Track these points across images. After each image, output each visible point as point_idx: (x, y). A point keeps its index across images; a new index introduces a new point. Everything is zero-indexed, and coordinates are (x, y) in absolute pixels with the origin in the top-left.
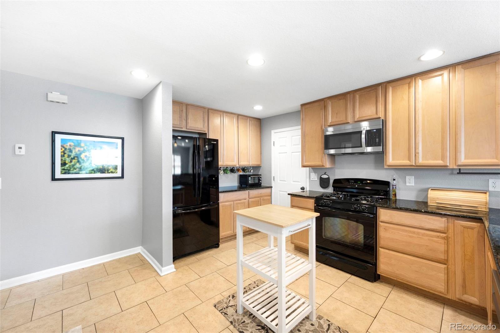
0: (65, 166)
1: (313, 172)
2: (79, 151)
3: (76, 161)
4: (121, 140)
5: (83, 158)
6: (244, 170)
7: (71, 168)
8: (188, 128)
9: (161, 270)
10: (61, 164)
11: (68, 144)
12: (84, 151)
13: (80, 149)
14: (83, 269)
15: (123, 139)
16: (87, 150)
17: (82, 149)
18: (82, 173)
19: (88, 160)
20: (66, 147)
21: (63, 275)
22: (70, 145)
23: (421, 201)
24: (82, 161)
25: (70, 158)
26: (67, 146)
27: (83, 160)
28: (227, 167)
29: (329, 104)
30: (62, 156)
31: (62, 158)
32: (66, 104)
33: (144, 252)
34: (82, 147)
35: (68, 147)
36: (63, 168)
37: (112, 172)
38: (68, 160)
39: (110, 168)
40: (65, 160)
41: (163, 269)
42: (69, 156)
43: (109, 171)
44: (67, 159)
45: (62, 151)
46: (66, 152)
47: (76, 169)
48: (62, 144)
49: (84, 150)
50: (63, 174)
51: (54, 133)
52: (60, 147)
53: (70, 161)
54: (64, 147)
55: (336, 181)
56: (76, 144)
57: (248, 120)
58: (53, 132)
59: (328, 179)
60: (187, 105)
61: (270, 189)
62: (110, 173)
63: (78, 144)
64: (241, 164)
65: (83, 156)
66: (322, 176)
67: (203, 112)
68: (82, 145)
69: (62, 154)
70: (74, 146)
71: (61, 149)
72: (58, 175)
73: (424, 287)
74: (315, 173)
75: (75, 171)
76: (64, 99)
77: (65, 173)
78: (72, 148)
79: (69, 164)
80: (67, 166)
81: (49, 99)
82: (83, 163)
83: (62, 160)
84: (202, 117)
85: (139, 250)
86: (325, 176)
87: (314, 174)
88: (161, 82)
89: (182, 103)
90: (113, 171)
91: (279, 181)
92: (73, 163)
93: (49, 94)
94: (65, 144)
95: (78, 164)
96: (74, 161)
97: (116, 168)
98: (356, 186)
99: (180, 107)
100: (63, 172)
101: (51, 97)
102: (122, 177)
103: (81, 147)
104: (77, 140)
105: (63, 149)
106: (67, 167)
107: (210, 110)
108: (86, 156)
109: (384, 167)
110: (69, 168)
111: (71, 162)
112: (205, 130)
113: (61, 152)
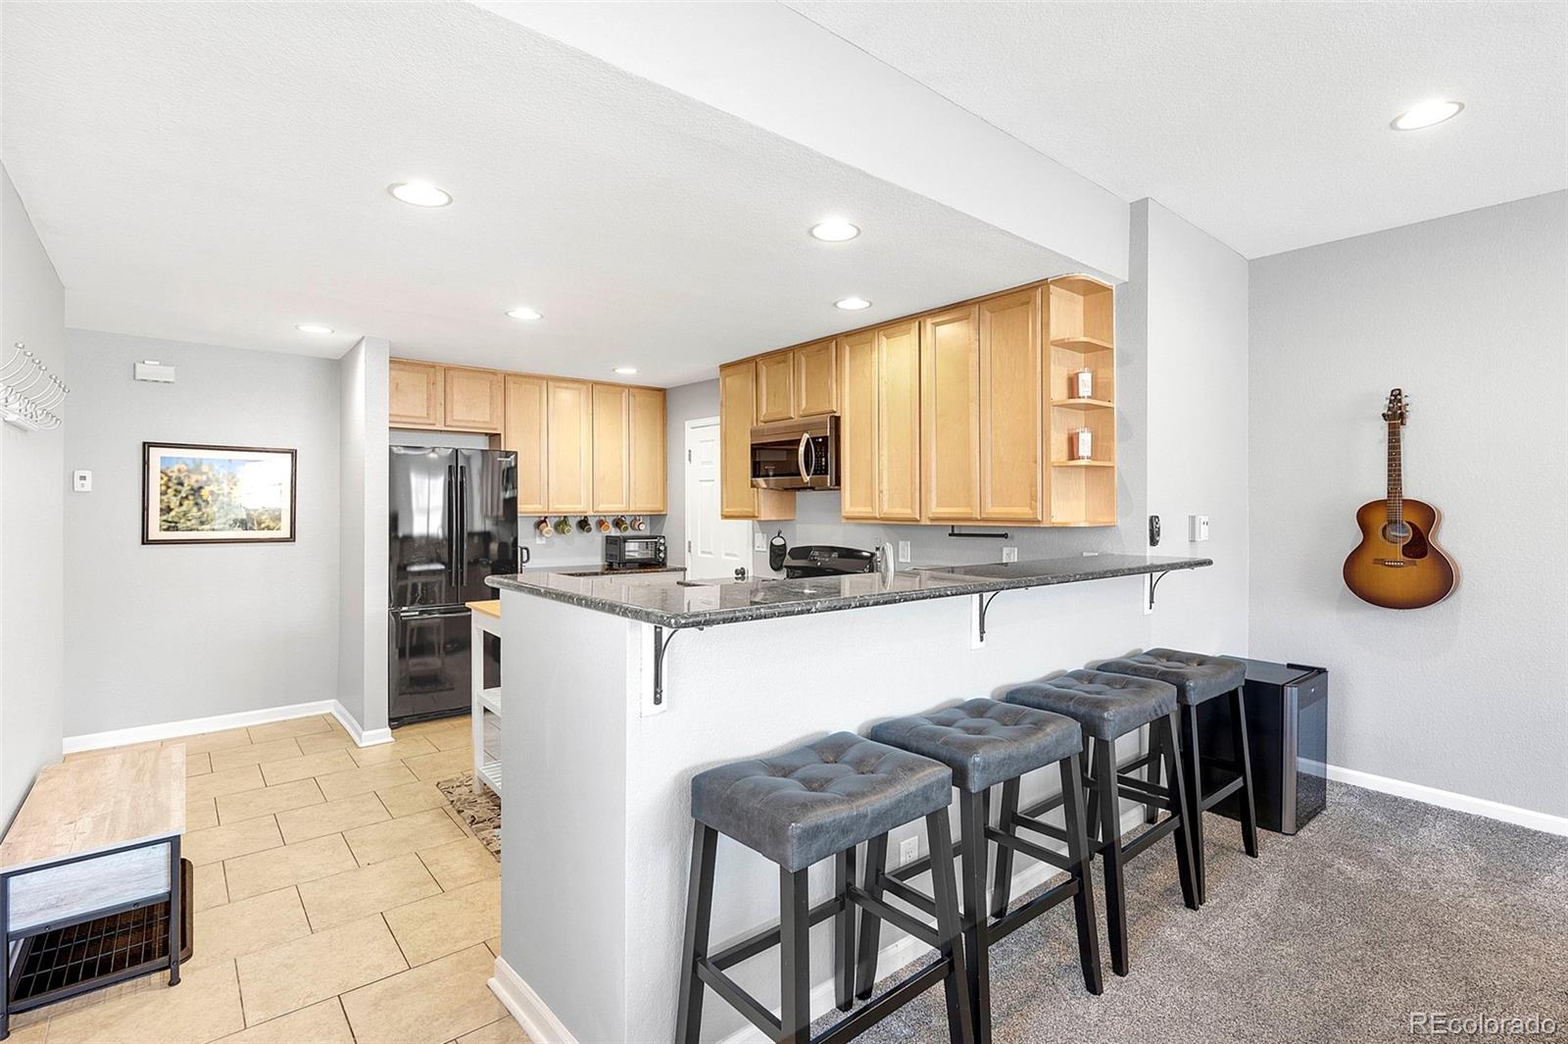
0: (169, 513)
1: (759, 531)
2: (197, 481)
3: (192, 502)
4: (290, 455)
5: (205, 498)
6: (618, 523)
7: (180, 519)
8: (448, 423)
9: (360, 736)
10: (161, 510)
11: (175, 468)
12: (208, 482)
13: (199, 477)
14: (203, 734)
15: (294, 453)
16: (214, 479)
17: (204, 478)
18: (202, 530)
19: (214, 501)
20: (171, 474)
21: (162, 743)
22: (179, 470)
24: (203, 504)
25: (179, 497)
26: (172, 472)
27: (207, 502)
28: (565, 517)
30: (164, 493)
31: (163, 497)
32: (173, 383)
33: (340, 713)
34: (205, 473)
35: (174, 475)
36: (165, 518)
37: (268, 528)
38: (174, 502)
39: (264, 517)
40: (168, 502)
41: (365, 734)
42: (177, 492)
43: (263, 526)
44: (174, 499)
45: (163, 482)
46: (170, 484)
47: (189, 520)
48: (164, 467)
49: (208, 478)
50: (164, 530)
51: (147, 446)
52: (159, 475)
53: (178, 503)
54: (166, 475)
55: (796, 553)
56: (192, 466)
57: (624, 395)
58: (144, 443)
59: (784, 547)
60: (447, 369)
61: (682, 572)
62: (263, 529)
63: (197, 467)
64: (599, 509)
65: (204, 493)
66: (774, 542)
67: (491, 382)
68: (205, 468)
69: (164, 488)
70: (188, 471)
71: (162, 478)
72: (154, 533)
74: (762, 533)
75: (189, 524)
76: (167, 373)
77: (168, 529)
78: (182, 476)
79: (177, 510)
80: (173, 513)
81: (138, 377)
82: (206, 507)
83: (161, 501)
84: (488, 394)
85: (329, 706)
86: (778, 542)
87: (760, 535)
88: (363, 338)
89: (433, 367)
90: (272, 525)
91: (699, 554)
92: (184, 508)
93: (139, 366)
94: (168, 468)
95: (195, 509)
96: (186, 503)
97: (278, 519)
98: (819, 564)
99: (428, 375)
100: (165, 527)
101: (142, 371)
102: (292, 538)
103: (202, 473)
104: (194, 460)
105: (166, 478)
106: (173, 517)
107: (509, 378)
108: (212, 493)
110: (176, 519)
111: (181, 505)
112: (494, 427)
113: (161, 485)
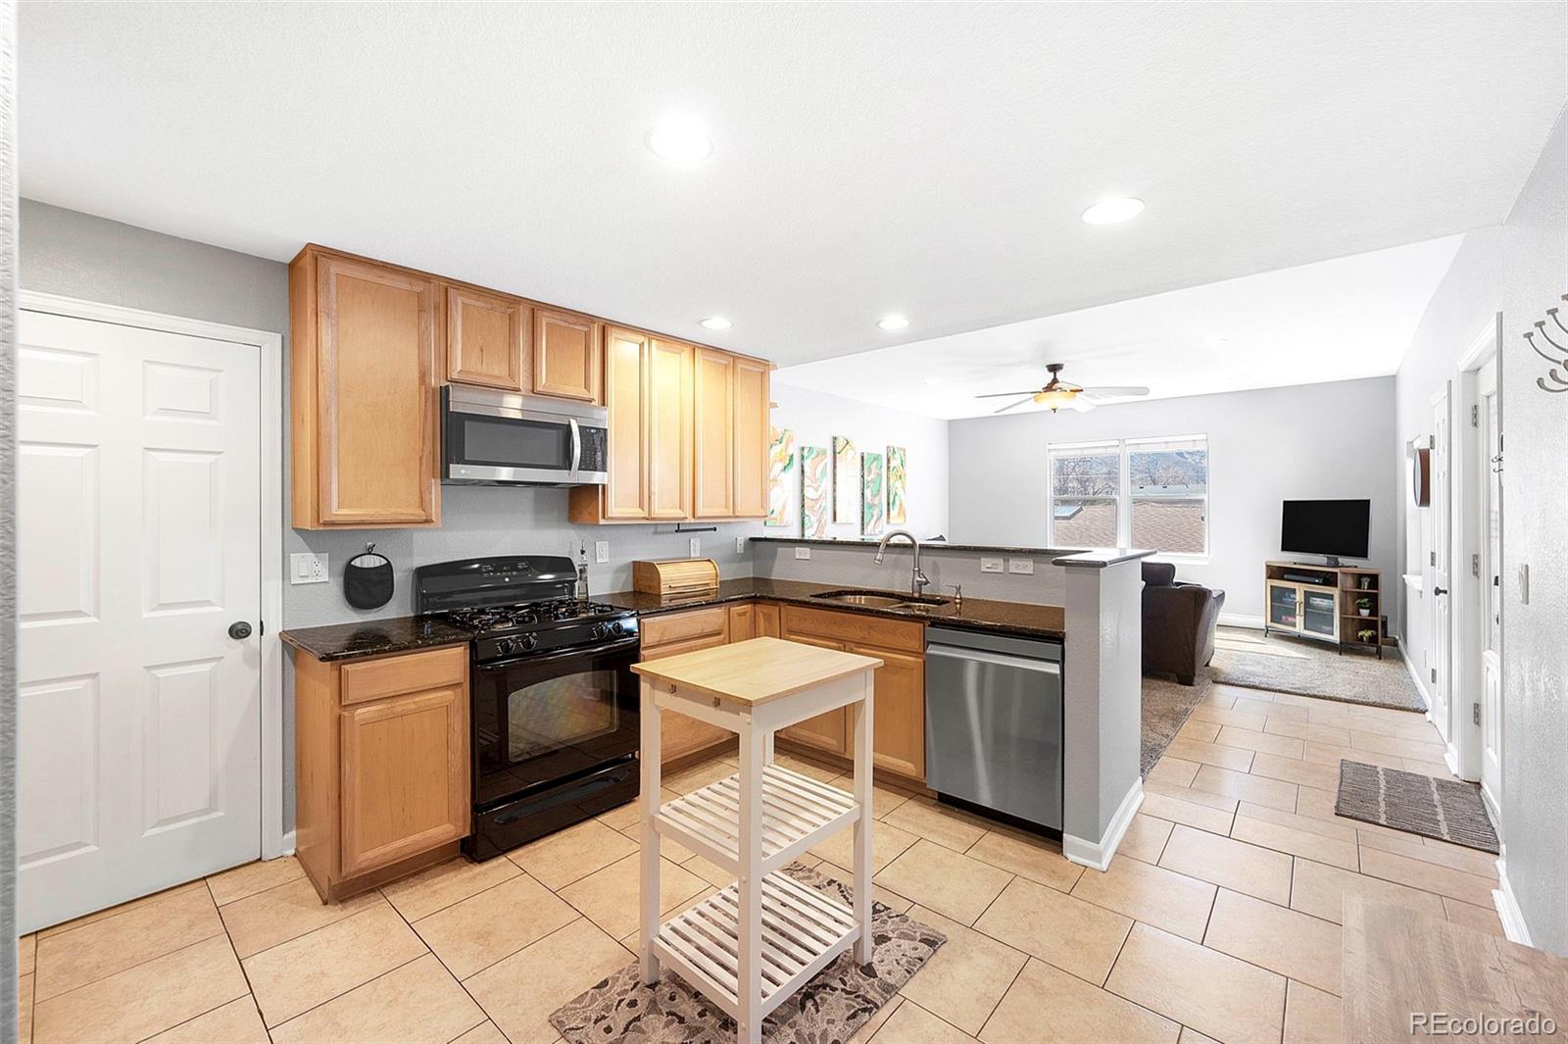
1: (307, 548)
23: (617, 592)
29: (457, 305)
55: (423, 573)
59: (387, 569)
66: (357, 563)
73: (691, 749)
74: (316, 550)
86: (370, 562)
87: (312, 554)
98: (507, 580)
109: (598, 520)
